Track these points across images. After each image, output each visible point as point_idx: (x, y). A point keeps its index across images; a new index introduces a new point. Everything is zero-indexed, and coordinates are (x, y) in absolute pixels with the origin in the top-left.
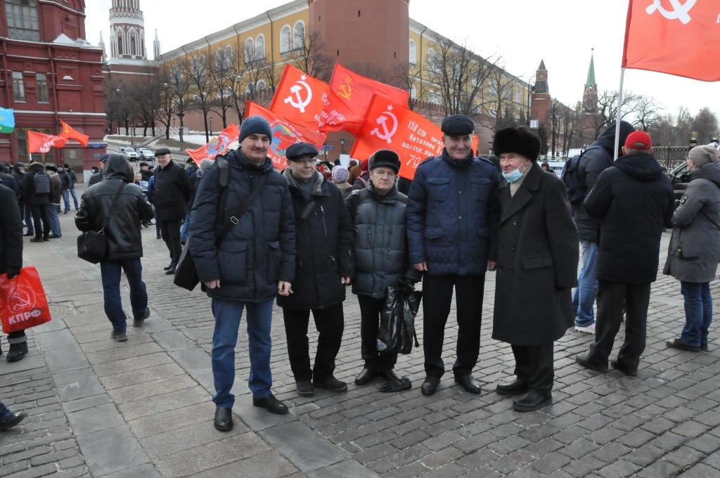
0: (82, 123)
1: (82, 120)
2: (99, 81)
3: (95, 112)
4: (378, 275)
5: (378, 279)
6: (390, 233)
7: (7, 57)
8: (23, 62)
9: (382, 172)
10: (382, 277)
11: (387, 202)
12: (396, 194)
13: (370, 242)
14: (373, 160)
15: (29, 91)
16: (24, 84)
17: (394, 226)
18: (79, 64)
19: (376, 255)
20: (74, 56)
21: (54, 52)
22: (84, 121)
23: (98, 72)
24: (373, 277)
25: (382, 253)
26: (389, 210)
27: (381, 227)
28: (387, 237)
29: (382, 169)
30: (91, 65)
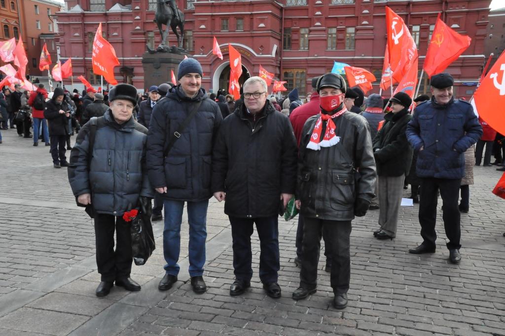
0: (460, 65)
1: (461, 61)
2: (484, 25)
3: (474, 54)
4: (119, 195)
5: (118, 198)
6: (129, 157)
7: (411, 15)
8: (422, 17)
9: (121, 104)
10: (122, 197)
11: (126, 130)
12: (133, 124)
13: (110, 166)
14: (114, 93)
15: (422, 40)
16: (420, 35)
17: (132, 152)
18: (467, 12)
19: (117, 178)
20: (464, 6)
21: (447, 5)
22: (462, 63)
23: (485, 17)
24: (114, 197)
25: (122, 176)
26: (127, 137)
27: (121, 152)
28: (125, 160)
29: (122, 101)
30: (478, 12)
